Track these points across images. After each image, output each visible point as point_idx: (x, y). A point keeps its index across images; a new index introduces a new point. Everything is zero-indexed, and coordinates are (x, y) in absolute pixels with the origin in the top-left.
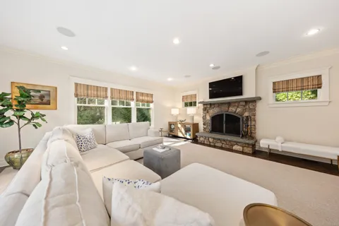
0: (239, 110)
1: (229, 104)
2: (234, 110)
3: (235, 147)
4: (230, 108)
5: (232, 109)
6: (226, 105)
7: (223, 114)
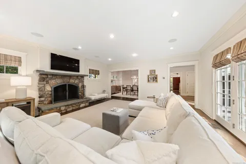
0: (77, 81)
1: (70, 76)
2: (73, 81)
3: (82, 105)
4: (71, 80)
6: (68, 78)
7: (66, 85)
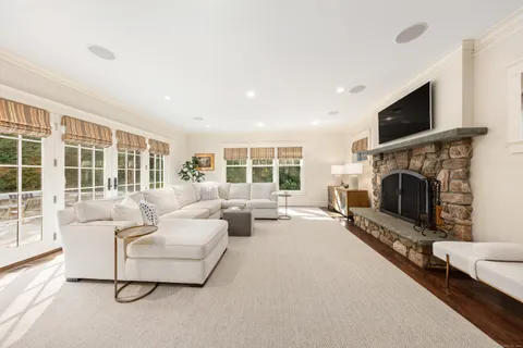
0: (426, 165)
2: (418, 164)
3: (396, 246)
4: (412, 161)
5: (416, 163)
7: (398, 175)
